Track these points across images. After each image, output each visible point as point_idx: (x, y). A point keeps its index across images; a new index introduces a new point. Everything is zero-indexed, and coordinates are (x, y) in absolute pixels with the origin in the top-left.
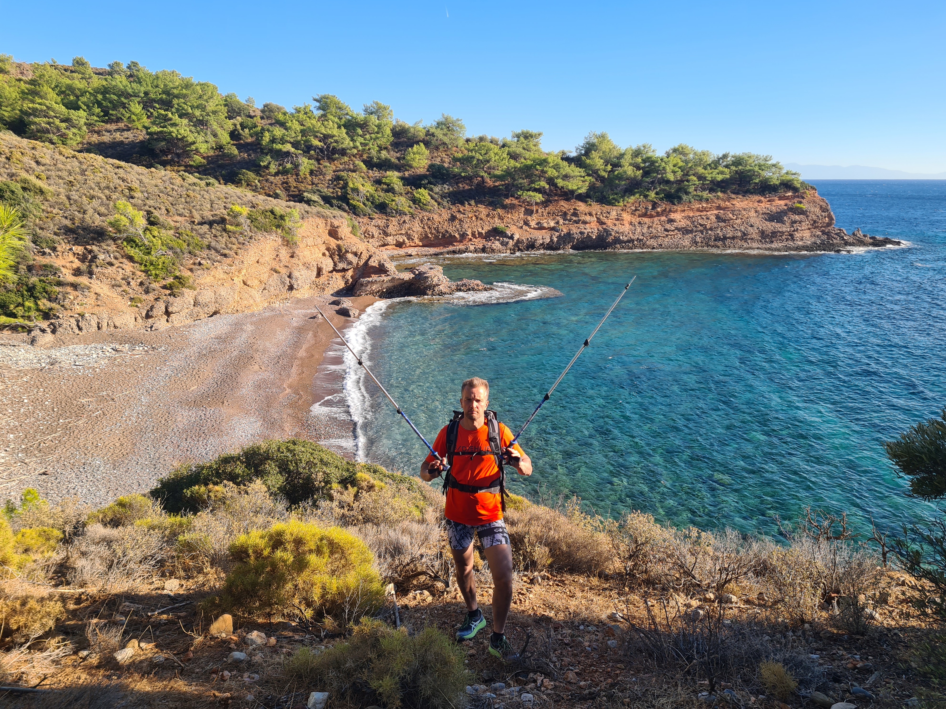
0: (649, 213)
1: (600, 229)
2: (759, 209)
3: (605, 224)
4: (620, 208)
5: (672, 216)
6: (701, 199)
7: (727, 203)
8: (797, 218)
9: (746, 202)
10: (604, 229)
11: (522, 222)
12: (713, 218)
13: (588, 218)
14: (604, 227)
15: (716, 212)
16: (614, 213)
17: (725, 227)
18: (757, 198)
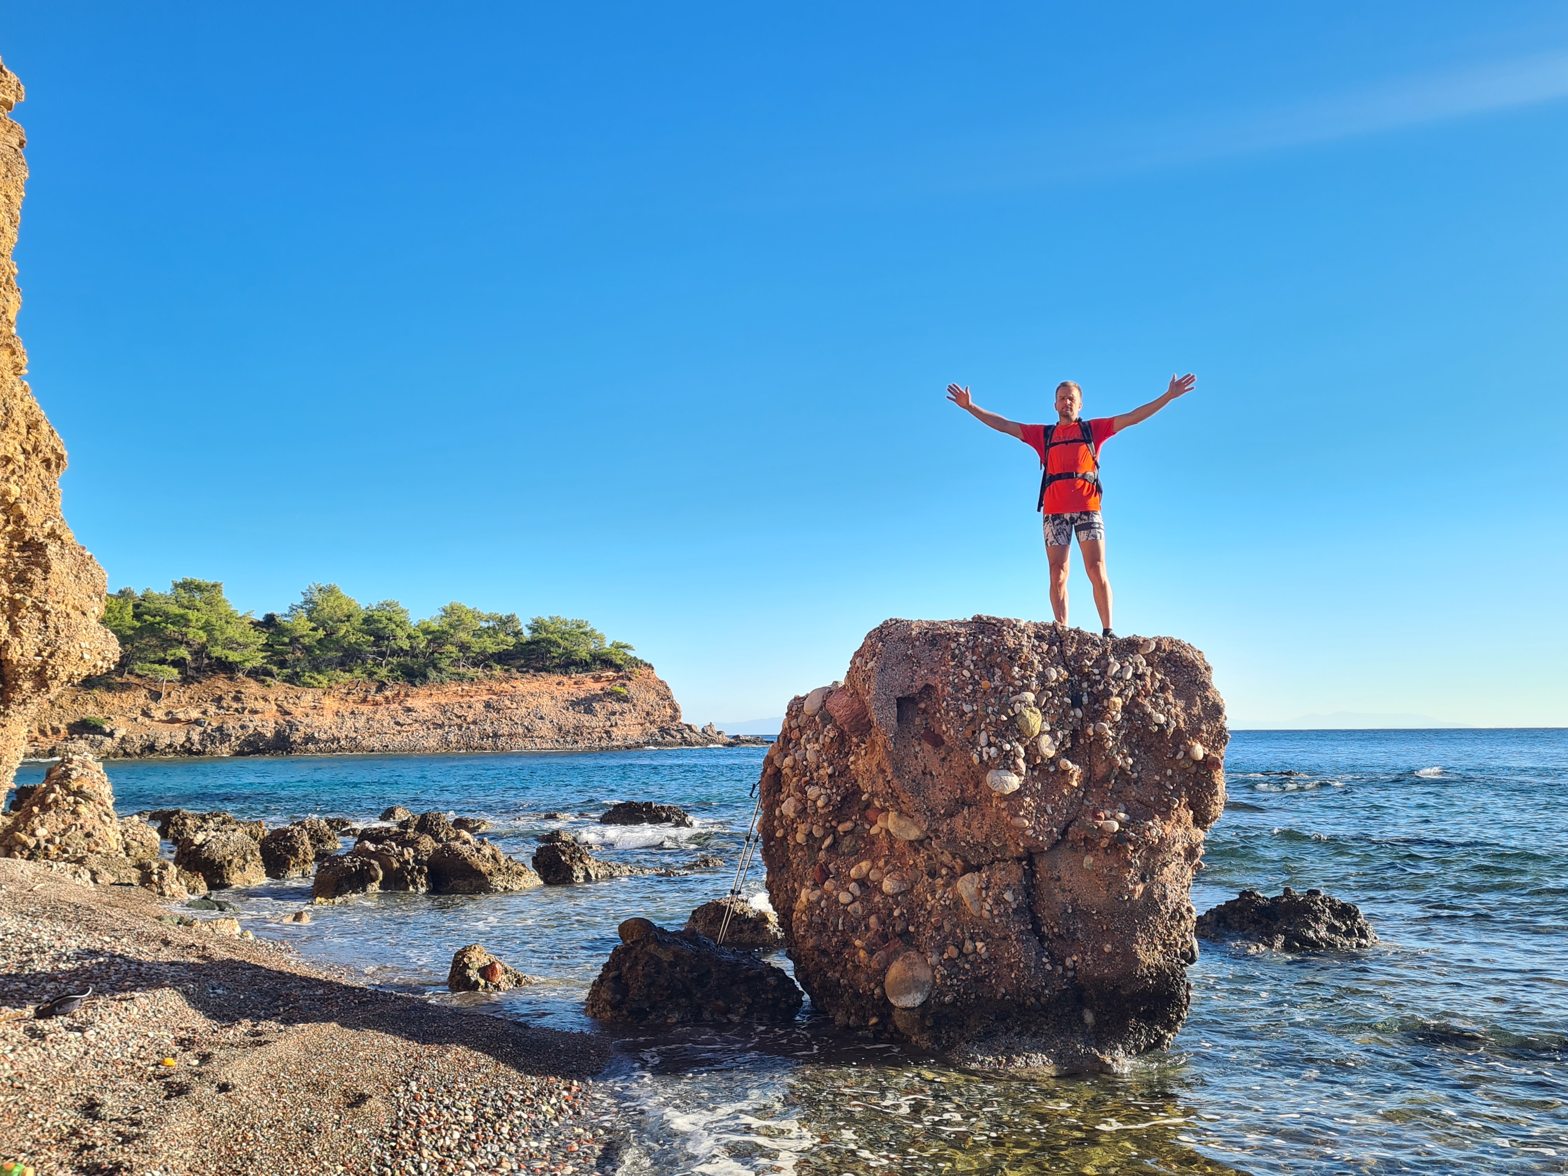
0: (370, 698)
1: (281, 721)
2: (556, 693)
3: (289, 714)
4: (320, 691)
5: (409, 703)
6: (461, 678)
7: (504, 684)
8: (617, 707)
9: (537, 684)
10: (288, 722)
11: (139, 711)
12: (480, 707)
13: (260, 705)
14: (288, 718)
15: (486, 698)
16: (309, 697)
17: (498, 720)
18: (556, 678)
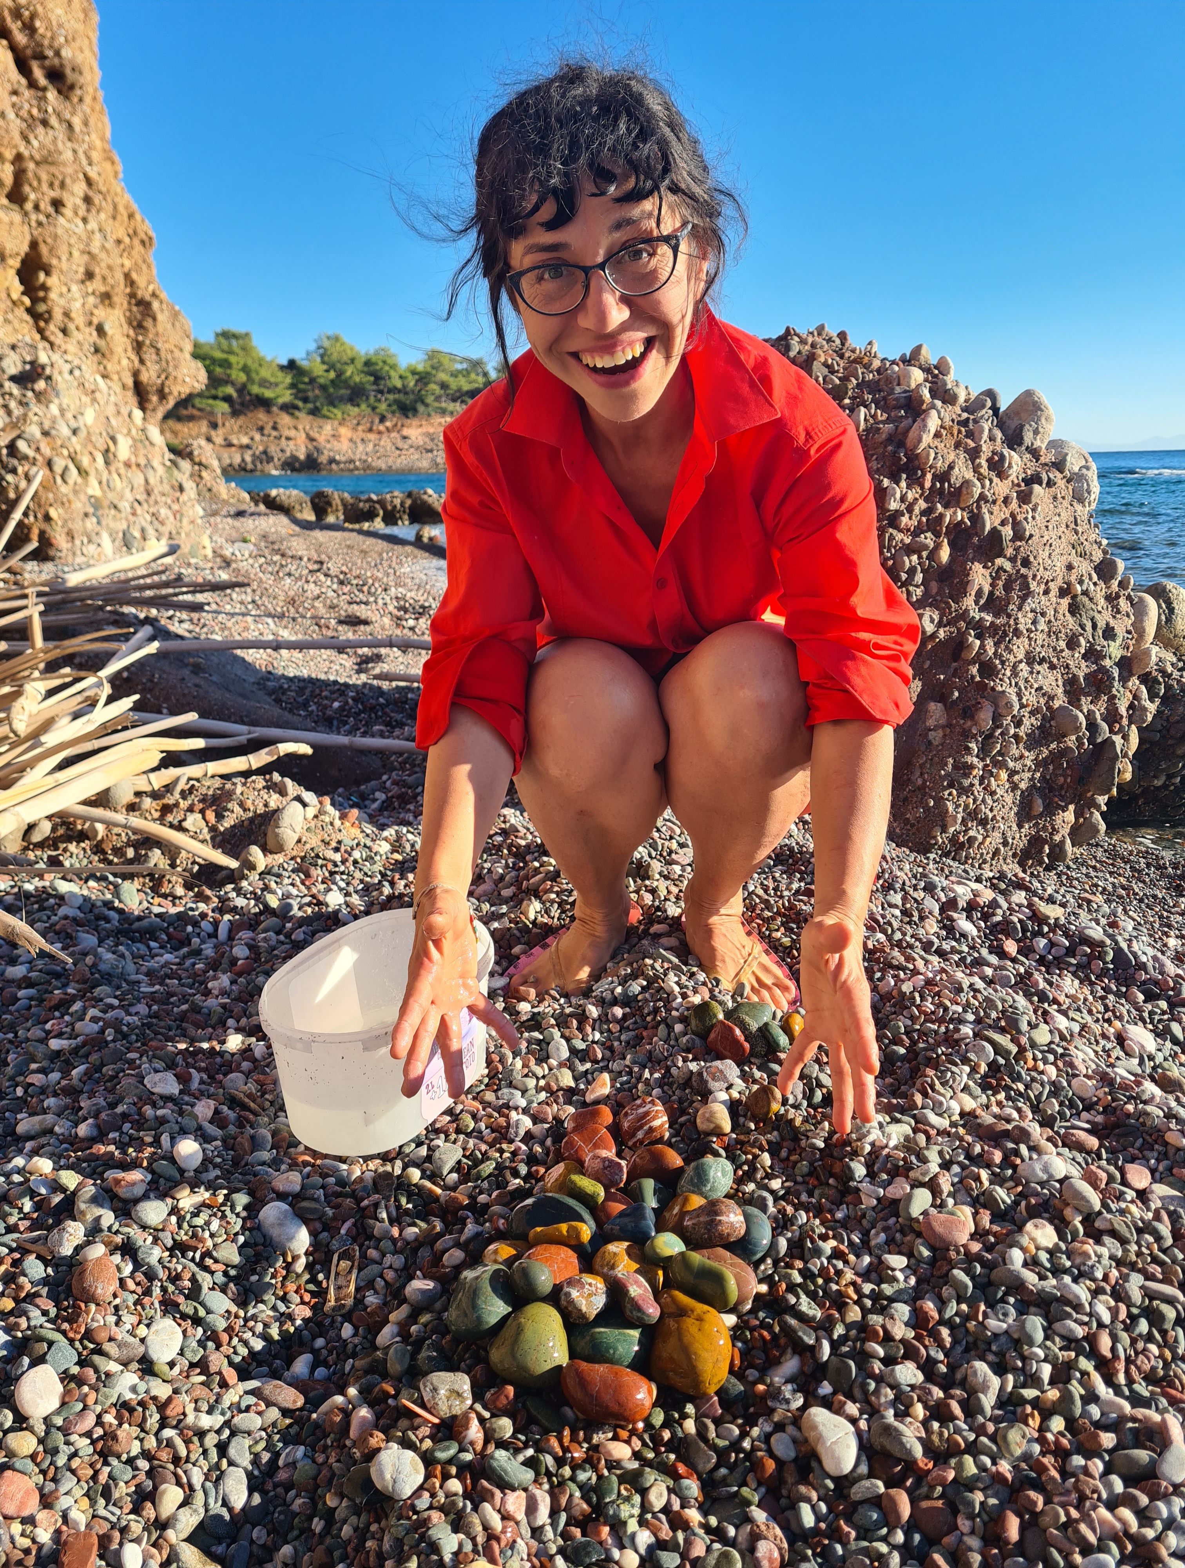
0: (375, 428)
1: (310, 446)
3: (315, 440)
4: (336, 422)
5: (405, 432)
10: (315, 447)
11: (205, 438)
13: (292, 433)
14: (314, 444)
16: (329, 427)
